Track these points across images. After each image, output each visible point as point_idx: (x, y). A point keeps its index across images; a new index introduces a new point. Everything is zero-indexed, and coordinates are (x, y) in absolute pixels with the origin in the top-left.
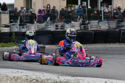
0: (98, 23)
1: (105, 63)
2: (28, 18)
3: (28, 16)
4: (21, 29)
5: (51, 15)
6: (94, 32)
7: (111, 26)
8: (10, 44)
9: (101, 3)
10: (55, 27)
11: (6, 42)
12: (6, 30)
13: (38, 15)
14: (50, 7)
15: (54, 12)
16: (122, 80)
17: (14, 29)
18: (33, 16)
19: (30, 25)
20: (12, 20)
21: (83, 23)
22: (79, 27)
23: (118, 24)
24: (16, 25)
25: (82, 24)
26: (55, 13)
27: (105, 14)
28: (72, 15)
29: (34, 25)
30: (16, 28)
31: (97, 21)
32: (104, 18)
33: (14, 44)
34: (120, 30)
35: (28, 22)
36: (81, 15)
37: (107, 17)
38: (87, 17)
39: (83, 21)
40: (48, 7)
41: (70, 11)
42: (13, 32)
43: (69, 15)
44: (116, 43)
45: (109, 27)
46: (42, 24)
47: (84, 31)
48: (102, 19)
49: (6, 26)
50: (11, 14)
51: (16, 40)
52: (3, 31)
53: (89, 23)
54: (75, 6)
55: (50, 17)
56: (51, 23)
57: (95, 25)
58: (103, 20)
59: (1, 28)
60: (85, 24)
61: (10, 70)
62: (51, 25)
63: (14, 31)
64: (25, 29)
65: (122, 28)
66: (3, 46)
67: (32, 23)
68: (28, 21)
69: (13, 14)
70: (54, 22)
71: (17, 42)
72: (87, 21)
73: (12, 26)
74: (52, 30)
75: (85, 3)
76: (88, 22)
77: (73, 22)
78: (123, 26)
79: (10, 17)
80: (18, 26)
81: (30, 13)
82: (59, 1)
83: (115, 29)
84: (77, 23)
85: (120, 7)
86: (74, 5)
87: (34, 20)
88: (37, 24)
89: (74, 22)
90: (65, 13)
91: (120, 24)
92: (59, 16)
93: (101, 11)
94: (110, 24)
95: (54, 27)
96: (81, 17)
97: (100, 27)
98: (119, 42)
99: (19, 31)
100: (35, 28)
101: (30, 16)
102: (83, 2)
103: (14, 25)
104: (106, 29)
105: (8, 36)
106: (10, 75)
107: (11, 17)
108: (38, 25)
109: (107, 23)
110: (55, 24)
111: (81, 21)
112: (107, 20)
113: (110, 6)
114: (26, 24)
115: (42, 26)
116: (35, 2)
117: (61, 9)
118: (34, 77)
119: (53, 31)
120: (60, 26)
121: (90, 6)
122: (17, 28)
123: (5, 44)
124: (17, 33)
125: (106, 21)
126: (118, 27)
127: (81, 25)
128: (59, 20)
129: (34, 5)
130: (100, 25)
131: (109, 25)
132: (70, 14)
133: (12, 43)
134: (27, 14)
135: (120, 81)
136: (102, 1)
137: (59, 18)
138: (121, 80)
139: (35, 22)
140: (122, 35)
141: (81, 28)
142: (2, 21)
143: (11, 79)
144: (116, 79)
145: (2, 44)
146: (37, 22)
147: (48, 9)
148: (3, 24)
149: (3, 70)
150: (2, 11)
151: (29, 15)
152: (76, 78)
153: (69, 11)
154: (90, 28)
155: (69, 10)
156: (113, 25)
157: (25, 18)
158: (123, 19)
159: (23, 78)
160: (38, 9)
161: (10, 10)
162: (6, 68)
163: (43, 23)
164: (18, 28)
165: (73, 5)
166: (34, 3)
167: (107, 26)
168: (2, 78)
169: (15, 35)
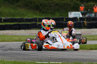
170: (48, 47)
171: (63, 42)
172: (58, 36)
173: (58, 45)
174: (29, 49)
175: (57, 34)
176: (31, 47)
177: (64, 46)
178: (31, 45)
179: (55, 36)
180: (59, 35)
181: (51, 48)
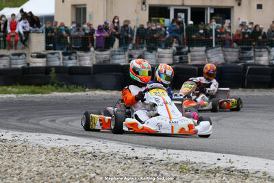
0: (206, 51)
1: (218, 124)
2: (79, 42)
3: (80, 38)
4: (65, 62)
5: (121, 36)
6: (199, 69)
7: (229, 57)
8: (45, 89)
9: (212, 15)
10: (127, 58)
11: (40, 85)
12: (40, 63)
13: (97, 37)
14: (118, 22)
15: (125, 30)
16: (249, 156)
17: (54, 61)
18: (88, 38)
19: (83, 53)
20: (51, 45)
21: (179, 52)
22: (172, 59)
23: (241, 54)
24: (57, 55)
25: (177, 54)
26: (128, 33)
27: (219, 36)
28: (158, 38)
29: (89, 54)
30: (57, 60)
31: (204, 48)
32: (216, 43)
33: (53, 88)
34: (245, 66)
35: (78, 49)
36: (175, 37)
37: (222, 41)
38: (185, 41)
39: (178, 48)
40: (116, 21)
41: (155, 30)
42: (52, 67)
43: (153, 37)
44: (238, 88)
45: (225, 60)
46: (105, 53)
47: (180, 66)
48: (212, 44)
49: (40, 56)
50: (49, 34)
51: (57, 81)
52: (33, 65)
53: (189, 51)
54: (164, 21)
55: (120, 39)
56: (120, 51)
57: (200, 56)
58: (214, 46)
59: (31, 58)
60: (182, 54)
61: (45, 136)
62: (119, 55)
63: (53, 65)
64: (74, 61)
65: (249, 62)
66: (33, 92)
67: (87, 50)
68: (78, 47)
69: (53, 34)
70: (125, 50)
71: (58, 84)
72: (184, 47)
73: (49, 56)
74: (122, 64)
75: (182, 15)
76: (187, 49)
77: (159, 50)
78: (250, 58)
79: (46, 39)
80: (61, 56)
81: (83, 33)
82: (136, 11)
83: (237, 62)
84: (167, 51)
85: (245, 22)
86: (163, 19)
87: (90, 44)
88: (96, 52)
89: (163, 49)
90: (145, 33)
91: (245, 54)
92: (135, 38)
93: (211, 30)
94: (227, 53)
95: (125, 58)
96: (175, 40)
97: (208, 58)
98: (243, 87)
99: (62, 65)
100: (91, 59)
101: (82, 38)
102: (179, 14)
103: (53, 54)
104: (220, 63)
105: (42, 73)
106: (45, 144)
107: (48, 40)
108: (97, 54)
109: (221, 52)
110: (127, 53)
111: (174, 48)
112: (222, 47)
113: (227, 21)
114: (75, 53)
115: (104, 56)
116: (92, 12)
117: (138, 26)
118: (89, 149)
119: (124, 66)
120: (137, 56)
121: (191, 20)
122: (59, 59)
123: (36, 89)
124: (58, 69)
125: (220, 48)
126: (241, 59)
127: (174, 54)
128: (134, 45)
129: (90, 18)
130: (209, 55)
131: (225, 55)
132: (155, 35)
133: (50, 86)
134: (77, 34)
135: (244, 157)
136: (212, 11)
137: (134, 42)
138: (246, 155)
139: (92, 49)
140: (249, 73)
141: (174, 60)
142: (33, 46)
143: (48, 152)
144: (237, 154)
145: (32, 88)
146: (95, 49)
147: (116, 25)
148: (33, 51)
149: (33, 135)
150: (31, 28)
151: (81, 36)
152: (165, 151)
153: (152, 30)
154: (192, 60)
155: (154, 28)
156: (233, 55)
157: (73, 42)
158: (251, 45)
159: (70, 150)
160: (97, 26)
161: (47, 27)
162: (39, 132)
163: (105, 51)
164: (61, 59)
165: (161, 20)
166: (90, 15)
167: (221, 58)
168: (32, 151)
169: (55, 72)
170: (134, 129)
171: (170, 118)
172: (162, 101)
173: (159, 125)
174: (96, 128)
175: (160, 98)
176: (101, 125)
177: (172, 127)
178: (100, 120)
179: (157, 101)
180: (164, 99)
181: (142, 132)
